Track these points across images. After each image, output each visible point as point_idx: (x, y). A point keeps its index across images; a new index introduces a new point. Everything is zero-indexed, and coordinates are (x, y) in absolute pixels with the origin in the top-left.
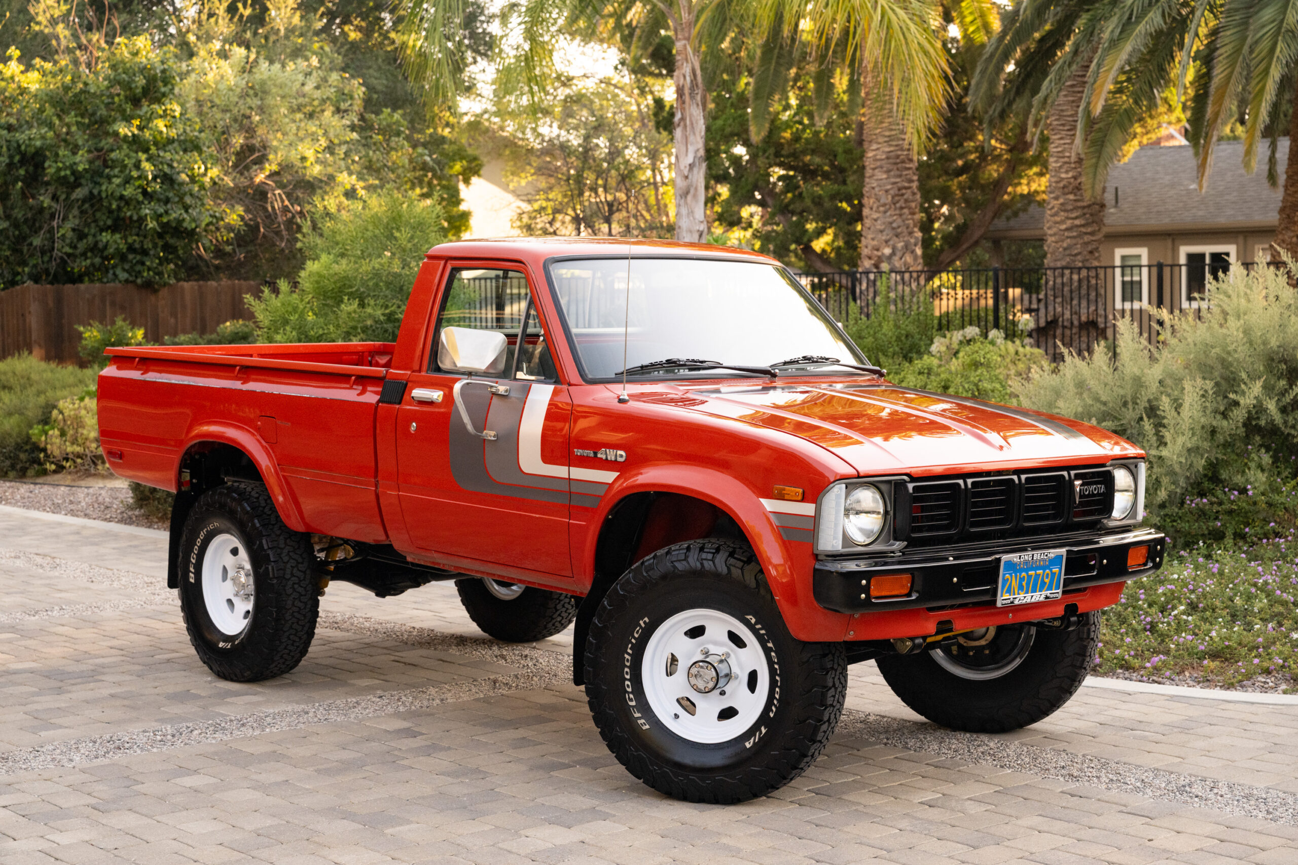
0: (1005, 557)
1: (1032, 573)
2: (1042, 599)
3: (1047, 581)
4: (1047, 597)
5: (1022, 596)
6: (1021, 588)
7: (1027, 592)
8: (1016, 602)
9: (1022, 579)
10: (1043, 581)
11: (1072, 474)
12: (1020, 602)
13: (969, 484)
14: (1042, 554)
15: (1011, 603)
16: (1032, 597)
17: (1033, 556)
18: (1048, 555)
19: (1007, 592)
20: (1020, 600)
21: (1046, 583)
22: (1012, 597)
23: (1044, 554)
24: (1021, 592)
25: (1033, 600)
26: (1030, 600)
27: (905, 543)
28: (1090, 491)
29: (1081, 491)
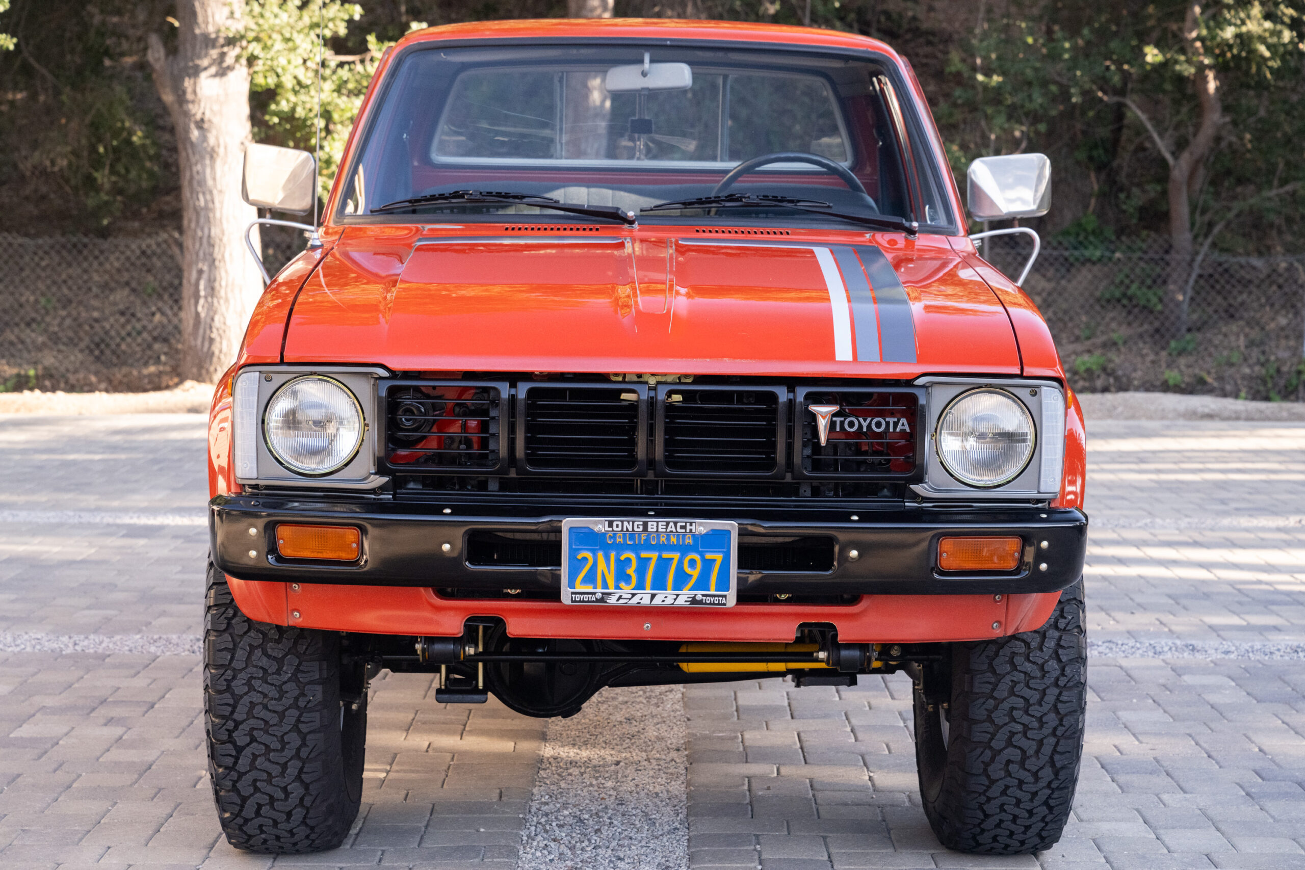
0: (568, 523)
1: (654, 556)
2: (682, 601)
3: (695, 573)
4: (694, 601)
5: (626, 590)
6: (622, 576)
7: (641, 586)
8: (612, 601)
9: (622, 565)
10: (680, 571)
11: (801, 393)
12: (621, 601)
13: (522, 391)
14: (672, 524)
15: (597, 601)
16: (653, 596)
17: (645, 525)
18: (688, 527)
19: (585, 581)
20: (620, 598)
21: (691, 576)
22: (599, 590)
23: (675, 524)
24: (622, 585)
25: (657, 601)
26: (646, 601)
27: (385, 479)
28: (860, 426)
29: (833, 424)
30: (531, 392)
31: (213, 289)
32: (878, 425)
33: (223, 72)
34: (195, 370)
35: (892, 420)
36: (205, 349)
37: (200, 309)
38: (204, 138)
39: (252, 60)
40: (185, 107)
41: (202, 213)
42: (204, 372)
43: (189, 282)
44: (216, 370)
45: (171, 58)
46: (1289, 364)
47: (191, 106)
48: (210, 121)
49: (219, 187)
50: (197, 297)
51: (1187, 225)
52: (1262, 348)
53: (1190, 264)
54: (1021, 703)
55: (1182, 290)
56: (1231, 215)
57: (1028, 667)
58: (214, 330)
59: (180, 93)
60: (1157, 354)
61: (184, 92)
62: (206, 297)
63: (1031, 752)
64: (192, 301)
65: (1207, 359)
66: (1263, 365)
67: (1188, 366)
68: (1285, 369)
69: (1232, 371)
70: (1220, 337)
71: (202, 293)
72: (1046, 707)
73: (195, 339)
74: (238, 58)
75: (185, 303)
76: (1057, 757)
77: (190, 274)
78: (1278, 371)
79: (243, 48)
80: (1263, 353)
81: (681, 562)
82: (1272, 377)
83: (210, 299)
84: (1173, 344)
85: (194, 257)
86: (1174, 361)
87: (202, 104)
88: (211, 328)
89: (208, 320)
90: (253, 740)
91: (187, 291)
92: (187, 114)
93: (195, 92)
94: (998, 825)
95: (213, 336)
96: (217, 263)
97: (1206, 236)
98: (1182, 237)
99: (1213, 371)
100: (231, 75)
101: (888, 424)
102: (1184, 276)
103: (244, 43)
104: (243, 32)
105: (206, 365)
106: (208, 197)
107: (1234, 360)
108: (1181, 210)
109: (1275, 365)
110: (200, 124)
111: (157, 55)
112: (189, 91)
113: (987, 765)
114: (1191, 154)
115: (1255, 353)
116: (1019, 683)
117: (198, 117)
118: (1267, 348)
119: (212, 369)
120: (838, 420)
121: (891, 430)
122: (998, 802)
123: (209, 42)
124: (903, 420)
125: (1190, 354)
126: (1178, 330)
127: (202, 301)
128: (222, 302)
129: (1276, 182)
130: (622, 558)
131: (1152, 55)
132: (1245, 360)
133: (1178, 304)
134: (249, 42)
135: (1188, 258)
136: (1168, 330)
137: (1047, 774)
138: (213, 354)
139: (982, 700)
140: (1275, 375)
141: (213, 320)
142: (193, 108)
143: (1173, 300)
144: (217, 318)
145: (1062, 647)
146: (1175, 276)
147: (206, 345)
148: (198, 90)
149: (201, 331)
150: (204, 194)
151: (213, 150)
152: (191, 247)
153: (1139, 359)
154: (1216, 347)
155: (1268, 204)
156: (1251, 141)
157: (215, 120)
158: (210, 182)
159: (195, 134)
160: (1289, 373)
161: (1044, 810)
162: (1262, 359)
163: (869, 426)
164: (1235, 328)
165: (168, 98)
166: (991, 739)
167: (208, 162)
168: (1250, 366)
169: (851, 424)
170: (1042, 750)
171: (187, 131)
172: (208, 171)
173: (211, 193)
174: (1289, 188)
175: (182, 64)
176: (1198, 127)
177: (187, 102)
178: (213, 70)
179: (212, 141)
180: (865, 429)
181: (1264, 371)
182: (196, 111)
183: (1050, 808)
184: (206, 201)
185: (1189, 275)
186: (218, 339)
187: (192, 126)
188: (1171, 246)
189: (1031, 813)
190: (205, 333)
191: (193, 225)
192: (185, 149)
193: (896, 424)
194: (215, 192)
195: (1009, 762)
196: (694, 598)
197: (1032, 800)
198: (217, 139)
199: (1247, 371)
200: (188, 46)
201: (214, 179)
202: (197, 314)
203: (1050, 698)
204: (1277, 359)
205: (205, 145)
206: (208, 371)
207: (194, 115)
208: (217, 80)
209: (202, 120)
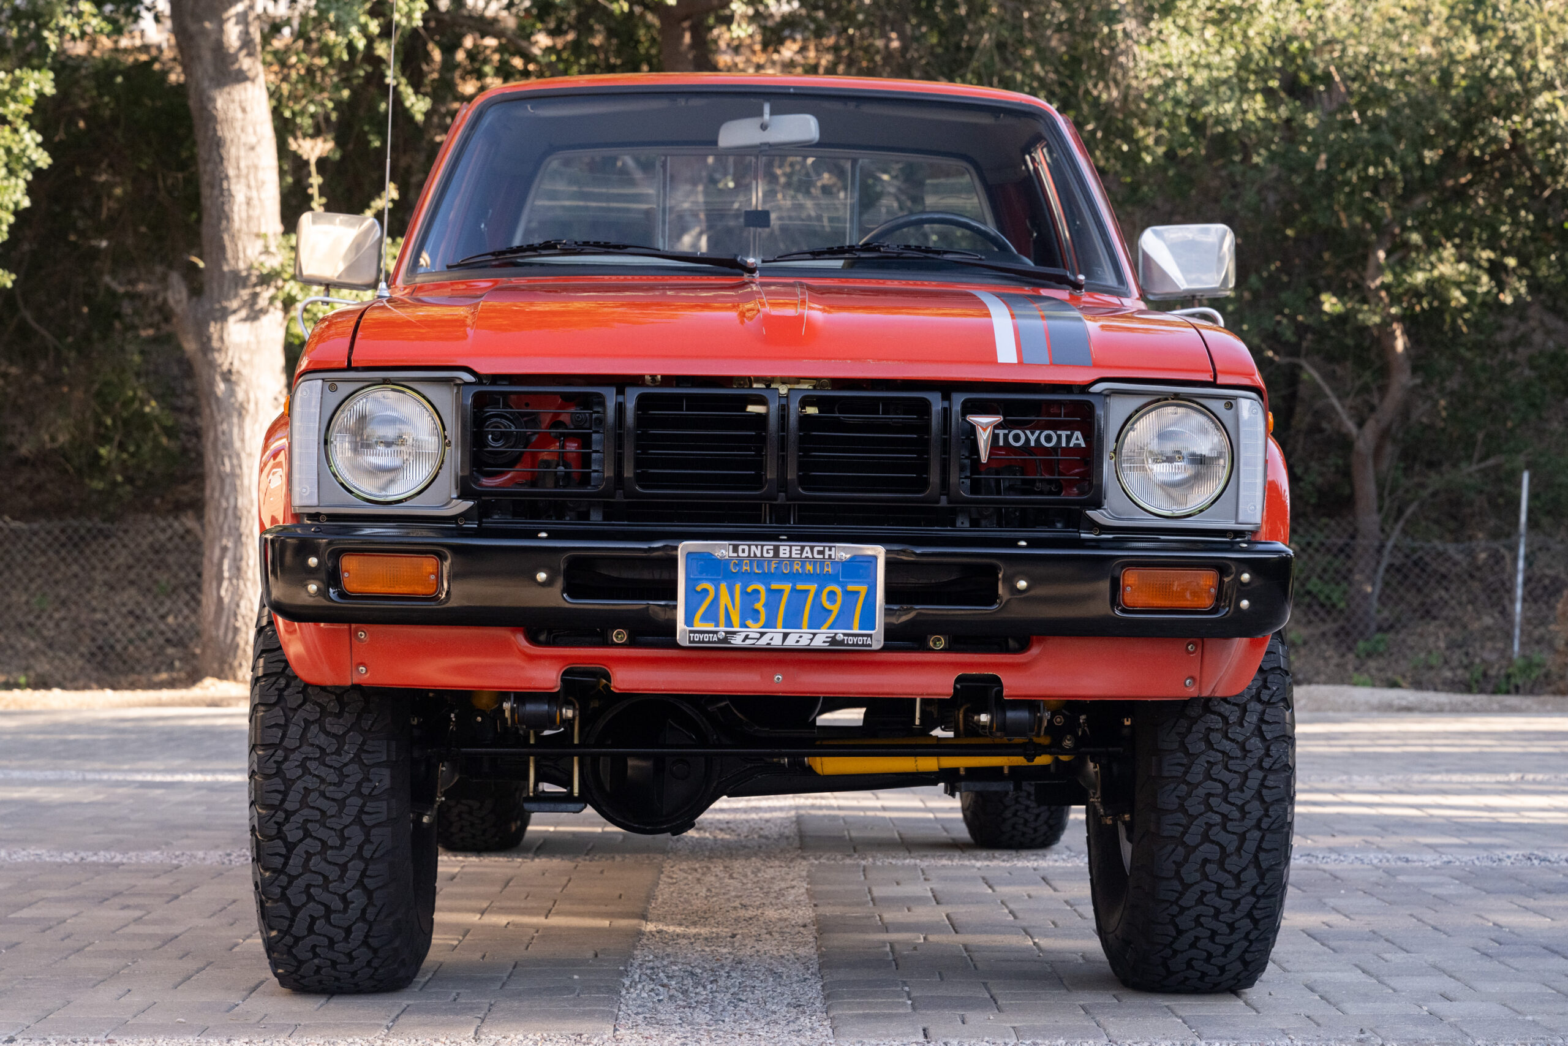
0: (684, 547)
1: (787, 587)
2: (819, 642)
3: (835, 608)
4: (833, 641)
5: (754, 630)
6: (749, 613)
7: (770, 623)
8: (737, 641)
9: (749, 597)
10: (817, 606)
11: (958, 400)
12: (748, 642)
13: (631, 397)
14: (807, 549)
15: (720, 641)
16: (786, 635)
17: (776, 550)
18: (827, 553)
19: (705, 618)
20: (747, 637)
21: (830, 611)
22: (722, 628)
23: (812, 548)
24: (749, 622)
25: (790, 642)
26: (777, 642)
27: (470, 504)
28: (1028, 440)
29: (995, 437)
30: (641, 399)
31: (239, 569)
32: (1049, 439)
33: (255, 315)
34: (216, 666)
35: (1064, 434)
36: (229, 640)
37: (223, 593)
38: (232, 393)
39: (289, 303)
40: (210, 356)
41: (228, 481)
42: (226, 667)
43: (211, 561)
44: (241, 665)
45: (195, 299)
46: (1497, 666)
47: (216, 355)
48: (238, 372)
49: (248, 450)
50: (220, 579)
51: (1375, 506)
52: (1464, 650)
53: (1380, 550)
54: (1218, 788)
55: (1371, 580)
56: (1425, 494)
57: (1227, 745)
58: (240, 618)
59: (205, 339)
60: (1343, 656)
61: (209, 339)
62: (230, 579)
63: (1231, 848)
64: (214, 584)
65: (1402, 662)
66: (1466, 667)
67: (1380, 670)
68: (1492, 672)
69: (1432, 674)
70: (1416, 638)
71: (226, 574)
72: (1248, 794)
73: (217, 628)
74: (272, 299)
75: (205, 587)
76: (1262, 856)
77: (212, 552)
78: (1485, 675)
79: (278, 288)
80: (1467, 654)
81: (818, 594)
82: (1477, 681)
83: (235, 581)
84: (1361, 645)
85: (217, 532)
86: (1362, 664)
87: (230, 353)
88: (235, 615)
89: (233, 606)
90: (307, 834)
91: (208, 572)
92: (212, 365)
93: (221, 339)
94: (1193, 945)
95: (238, 624)
96: (244, 539)
97: (1396, 520)
98: (1369, 519)
99: (1408, 674)
100: (264, 320)
101: (1059, 437)
102: (1373, 564)
103: (280, 283)
104: (279, 268)
105: (230, 660)
106: (235, 461)
107: (1433, 661)
108: (1367, 488)
109: (1481, 669)
110: (227, 376)
111: (178, 297)
112: (215, 336)
113: (1179, 865)
114: (1378, 421)
115: (1457, 656)
116: (1215, 764)
117: (225, 367)
118: (1471, 650)
119: (236, 663)
120: (1001, 433)
121: (1064, 445)
122: (1193, 913)
123: (239, 280)
124: (1078, 434)
125: (1381, 655)
126: (1367, 626)
127: (225, 584)
128: (249, 584)
129: (1476, 456)
130: (749, 590)
131: (1330, 304)
132: (1446, 662)
133: (1366, 597)
134: (285, 281)
135: (1376, 543)
136: (1355, 626)
137: (1250, 876)
138: (238, 646)
139: (1172, 786)
140: (1481, 679)
141: (238, 606)
142: (219, 358)
143: (1359, 591)
144: (243, 604)
145: (1267, 723)
146: (1362, 564)
147: (230, 635)
148: (225, 336)
149: (224, 620)
150: (230, 457)
151: (241, 405)
152: (213, 519)
153: (1321, 662)
154: (1411, 648)
155: (1468, 481)
156: (1445, 408)
157: (245, 371)
158: (237, 444)
159: (221, 387)
160: (1497, 677)
161: (1246, 924)
162: (1465, 661)
163: (1038, 440)
164: (1431, 628)
165: (190, 346)
166: (1184, 834)
167: (235, 420)
168: (1452, 669)
169: (1017, 438)
170: (1245, 846)
171: (212, 384)
172: (236, 430)
173: (238, 456)
174: (1491, 462)
175: (208, 306)
176: (1383, 390)
177: (213, 350)
178: (243, 313)
179: (240, 395)
180: (1033, 444)
181: (1468, 676)
182: (223, 360)
183: (1255, 922)
184: (232, 466)
185: (1378, 563)
186: (244, 629)
187: (218, 378)
188: (1356, 530)
189: (1232, 927)
190: (228, 621)
191: (217, 495)
192: (209, 405)
193: (1069, 438)
194: (243, 455)
195: (1206, 861)
196: (834, 638)
197: (1233, 911)
198: (247, 393)
199: (1448, 674)
200: (215, 285)
201: (243, 440)
202: (220, 599)
203: (1253, 783)
204: (1483, 661)
205: (233, 400)
206: (231, 667)
207: (220, 366)
208: (248, 325)
209: (230, 372)
